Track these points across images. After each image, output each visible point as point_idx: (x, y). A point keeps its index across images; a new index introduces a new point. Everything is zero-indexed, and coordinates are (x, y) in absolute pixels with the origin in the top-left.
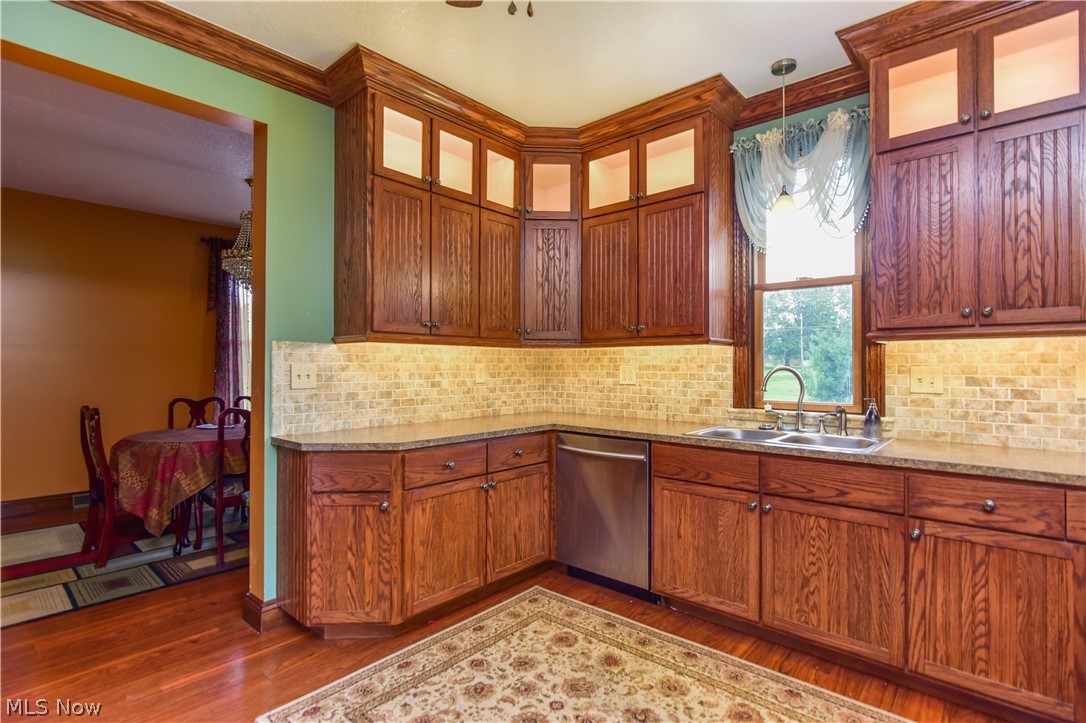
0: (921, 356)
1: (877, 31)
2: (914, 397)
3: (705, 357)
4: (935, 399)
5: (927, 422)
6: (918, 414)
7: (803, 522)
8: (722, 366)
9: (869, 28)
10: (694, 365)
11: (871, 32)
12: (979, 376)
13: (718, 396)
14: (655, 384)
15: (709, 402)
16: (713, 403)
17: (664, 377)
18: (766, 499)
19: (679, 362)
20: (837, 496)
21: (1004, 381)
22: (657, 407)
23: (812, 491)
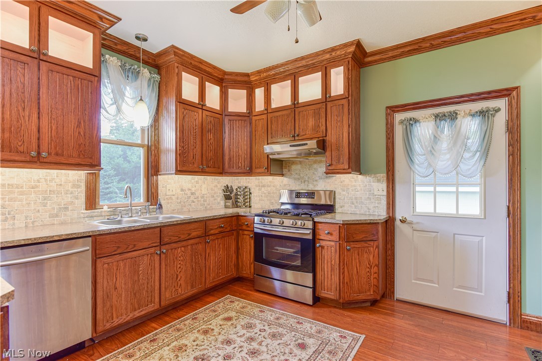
0: (169, 181)
1: (183, 55)
2: (167, 197)
3: (63, 179)
4: (173, 197)
5: (171, 206)
6: (168, 203)
7: (176, 252)
8: (77, 185)
9: (181, 53)
10: (53, 184)
11: (180, 54)
12: (184, 188)
13: (74, 204)
14: (11, 200)
15: (66, 209)
16: (70, 208)
17: (22, 193)
18: (163, 247)
19: (38, 181)
20: (188, 236)
21: (189, 189)
22: (14, 218)
23: (180, 237)
